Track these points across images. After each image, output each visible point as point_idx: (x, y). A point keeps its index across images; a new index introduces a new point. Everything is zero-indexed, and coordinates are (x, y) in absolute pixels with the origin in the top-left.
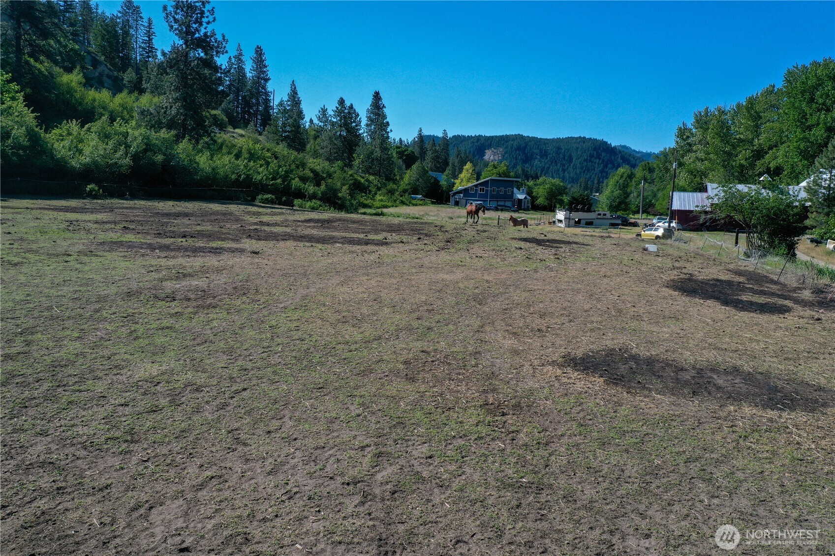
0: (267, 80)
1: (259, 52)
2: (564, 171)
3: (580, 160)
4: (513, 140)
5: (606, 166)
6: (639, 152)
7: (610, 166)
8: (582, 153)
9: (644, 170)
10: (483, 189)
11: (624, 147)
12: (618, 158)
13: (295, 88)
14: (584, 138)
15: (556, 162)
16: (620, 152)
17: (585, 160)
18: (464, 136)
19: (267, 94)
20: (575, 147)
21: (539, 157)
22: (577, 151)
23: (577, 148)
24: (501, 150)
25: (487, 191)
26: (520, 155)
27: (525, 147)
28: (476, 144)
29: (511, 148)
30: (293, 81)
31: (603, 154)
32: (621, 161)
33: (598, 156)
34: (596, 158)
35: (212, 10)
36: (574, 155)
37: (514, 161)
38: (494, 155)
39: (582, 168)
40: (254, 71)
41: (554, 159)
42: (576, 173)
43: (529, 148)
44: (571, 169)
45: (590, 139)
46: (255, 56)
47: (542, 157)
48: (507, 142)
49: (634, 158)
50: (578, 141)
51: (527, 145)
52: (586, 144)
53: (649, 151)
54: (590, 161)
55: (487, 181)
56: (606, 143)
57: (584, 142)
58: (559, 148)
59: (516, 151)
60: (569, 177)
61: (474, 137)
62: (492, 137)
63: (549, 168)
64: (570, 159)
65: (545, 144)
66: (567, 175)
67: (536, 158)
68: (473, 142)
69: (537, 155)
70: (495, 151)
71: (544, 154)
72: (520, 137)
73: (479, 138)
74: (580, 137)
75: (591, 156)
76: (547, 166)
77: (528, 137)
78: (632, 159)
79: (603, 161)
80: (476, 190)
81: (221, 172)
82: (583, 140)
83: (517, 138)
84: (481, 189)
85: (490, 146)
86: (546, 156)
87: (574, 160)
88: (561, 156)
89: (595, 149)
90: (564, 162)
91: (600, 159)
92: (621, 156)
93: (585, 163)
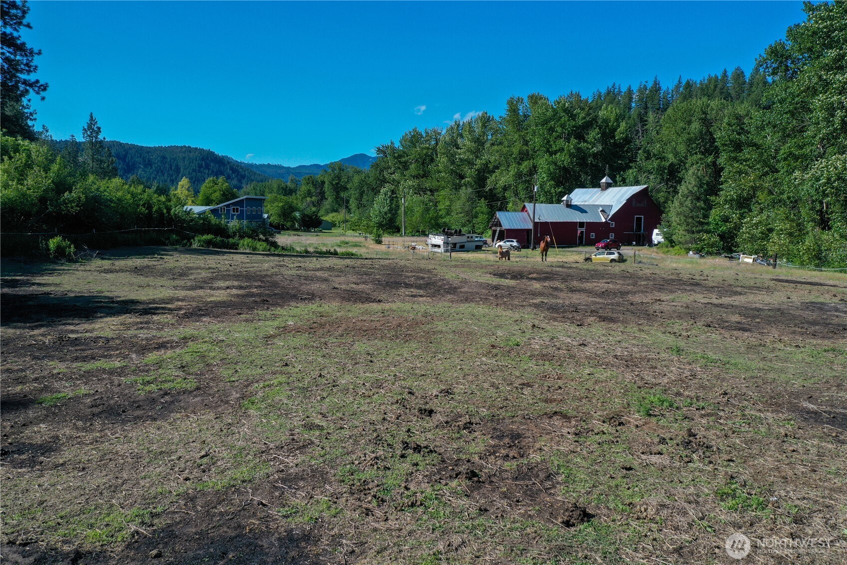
2: (172, 181)
3: (188, 170)
8: (190, 163)
10: (237, 209)
11: (226, 157)
12: (227, 169)
14: (189, 147)
15: (162, 171)
16: (228, 163)
17: (194, 170)
20: (181, 156)
21: (142, 167)
22: (184, 161)
23: (184, 158)
26: (120, 164)
27: (125, 156)
31: (212, 164)
32: (231, 172)
33: (207, 167)
34: (205, 169)
36: (181, 164)
41: (160, 169)
43: (130, 156)
45: (196, 149)
47: (145, 166)
49: (242, 169)
50: (184, 150)
51: (127, 153)
52: (192, 154)
53: (250, 162)
54: (199, 172)
55: (242, 200)
56: (213, 153)
57: (190, 152)
58: (164, 157)
61: (60, 142)
63: (155, 178)
65: (148, 152)
67: (140, 168)
69: (140, 164)
71: (148, 164)
72: (120, 144)
74: (185, 146)
75: (200, 166)
76: (153, 176)
77: (127, 144)
78: (241, 170)
79: (213, 171)
82: (189, 149)
83: (114, 145)
86: (151, 165)
87: (182, 170)
88: (167, 166)
89: (203, 159)
90: (171, 172)
91: (209, 169)
92: (230, 167)
93: (194, 174)
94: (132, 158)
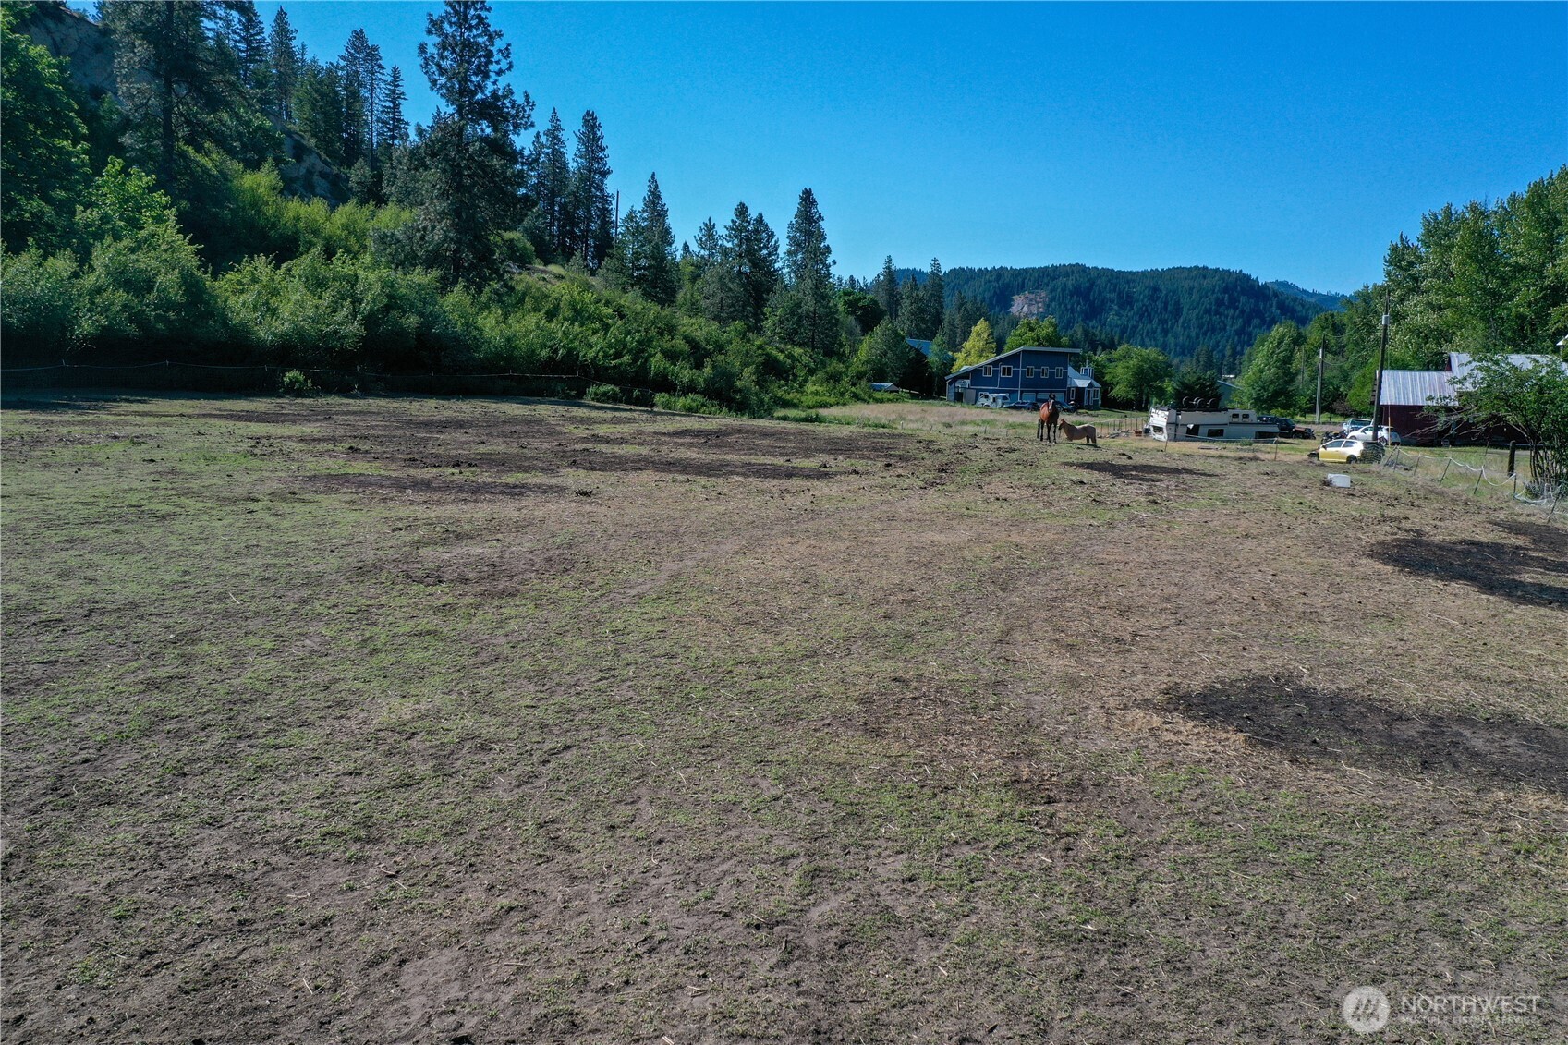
0: (605, 174)
1: (590, 122)
2: (1165, 332)
3: (1196, 311)
4: (1067, 275)
5: (1248, 322)
6: (1314, 294)
7: (1256, 321)
8: (1201, 298)
9: (1323, 328)
10: (1009, 369)
11: (1285, 284)
12: (1272, 306)
13: (657, 187)
14: (1205, 268)
15: (1149, 315)
16: (1276, 295)
17: (1208, 311)
18: (972, 270)
19: (605, 199)
20: (1186, 286)
21: (1116, 307)
22: (1191, 294)
23: (1191, 289)
24: (1043, 294)
25: (1016, 373)
26: (1079, 303)
27: (1090, 289)
28: (995, 284)
29: (1063, 291)
30: (654, 174)
31: (1243, 299)
32: (1278, 312)
33: (1233, 303)
34: (1228, 307)
35: (507, 49)
36: (1185, 302)
37: (1069, 315)
38: (1030, 305)
39: (1200, 327)
40: (581, 157)
41: (1146, 310)
42: (1189, 337)
43: (1097, 289)
44: (1178, 329)
45: (1217, 270)
46: (583, 130)
47: (1122, 306)
48: (1054, 279)
49: (1303, 306)
50: (1193, 274)
51: (1093, 284)
52: (1209, 280)
53: (1333, 292)
54: (1217, 313)
55: (1016, 356)
56: (1248, 278)
57: (1205, 277)
58: (1156, 289)
59: (1072, 296)
60: (1176, 345)
61: (991, 271)
62: (1026, 271)
63: (1135, 327)
64: (1178, 311)
65: (1128, 282)
66: (1171, 340)
67: (1111, 309)
68: (990, 281)
69: (1112, 302)
70: (1032, 296)
71: (1126, 301)
72: (1081, 269)
73: (1000, 273)
74: (1196, 267)
75: (1219, 303)
76: (1133, 323)
77: (1096, 268)
78: (1299, 308)
79: (1243, 312)
80: (996, 372)
81: (522, 344)
82: (1203, 272)
83: (1073, 271)
84: (1004, 369)
85: (1021, 288)
86: (1131, 304)
87: (1184, 312)
88: (1159, 304)
89: (1226, 290)
90: (1166, 316)
91: (1236, 308)
92: (1278, 303)
93: (1207, 318)
94: (1100, 292)
